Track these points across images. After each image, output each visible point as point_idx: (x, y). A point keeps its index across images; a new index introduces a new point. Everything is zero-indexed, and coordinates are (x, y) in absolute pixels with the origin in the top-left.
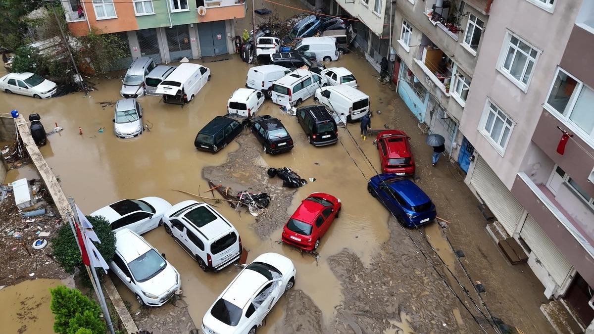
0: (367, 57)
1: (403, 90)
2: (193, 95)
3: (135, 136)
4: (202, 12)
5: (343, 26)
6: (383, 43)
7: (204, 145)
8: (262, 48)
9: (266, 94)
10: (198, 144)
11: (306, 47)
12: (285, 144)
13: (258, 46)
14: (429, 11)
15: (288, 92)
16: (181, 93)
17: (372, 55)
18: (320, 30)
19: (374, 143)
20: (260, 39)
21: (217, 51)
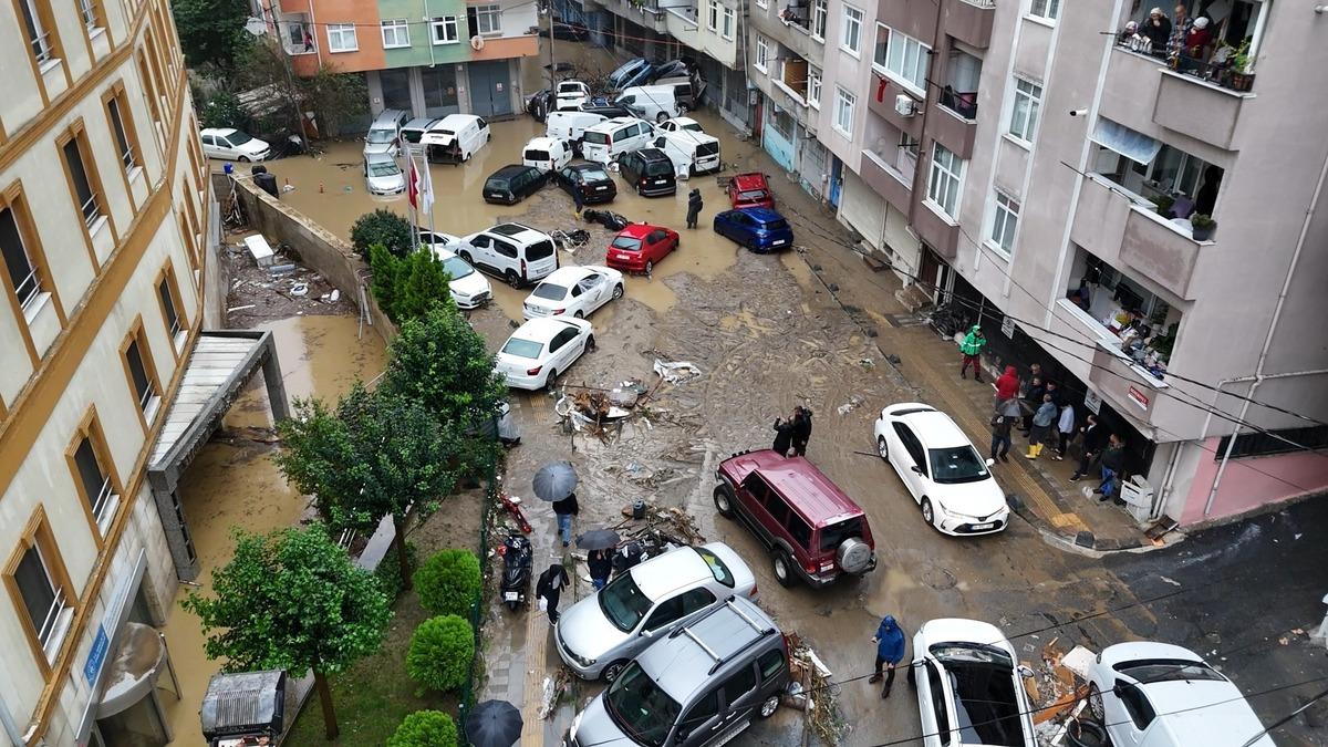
0: (723, 112)
1: (770, 140)
2: (469, 154)
3: (397, 192)
4: (477, 43)
5: (686, 72)
6: (739, 75)
7: (496, 193)
8: (565, 98)
9: (574, 147)
10: (487, 193)
11: (632, 99)
12: (605, 188)
13: (560, 95)
14: (781, 12)
15: (606, 140)
16: (454, 143)
17: (728, 108)
18: (652, 78)
19: (726, 193)
20: (562, 86)
21: (496, 109)
